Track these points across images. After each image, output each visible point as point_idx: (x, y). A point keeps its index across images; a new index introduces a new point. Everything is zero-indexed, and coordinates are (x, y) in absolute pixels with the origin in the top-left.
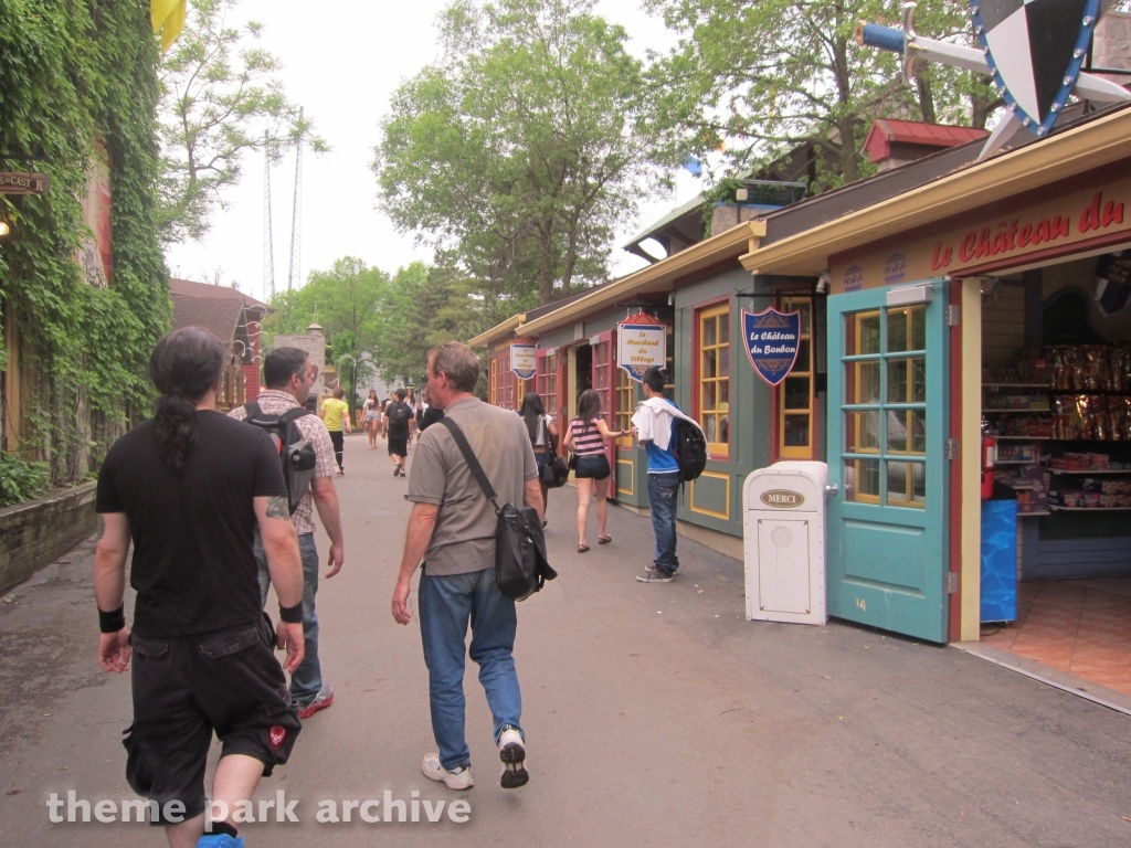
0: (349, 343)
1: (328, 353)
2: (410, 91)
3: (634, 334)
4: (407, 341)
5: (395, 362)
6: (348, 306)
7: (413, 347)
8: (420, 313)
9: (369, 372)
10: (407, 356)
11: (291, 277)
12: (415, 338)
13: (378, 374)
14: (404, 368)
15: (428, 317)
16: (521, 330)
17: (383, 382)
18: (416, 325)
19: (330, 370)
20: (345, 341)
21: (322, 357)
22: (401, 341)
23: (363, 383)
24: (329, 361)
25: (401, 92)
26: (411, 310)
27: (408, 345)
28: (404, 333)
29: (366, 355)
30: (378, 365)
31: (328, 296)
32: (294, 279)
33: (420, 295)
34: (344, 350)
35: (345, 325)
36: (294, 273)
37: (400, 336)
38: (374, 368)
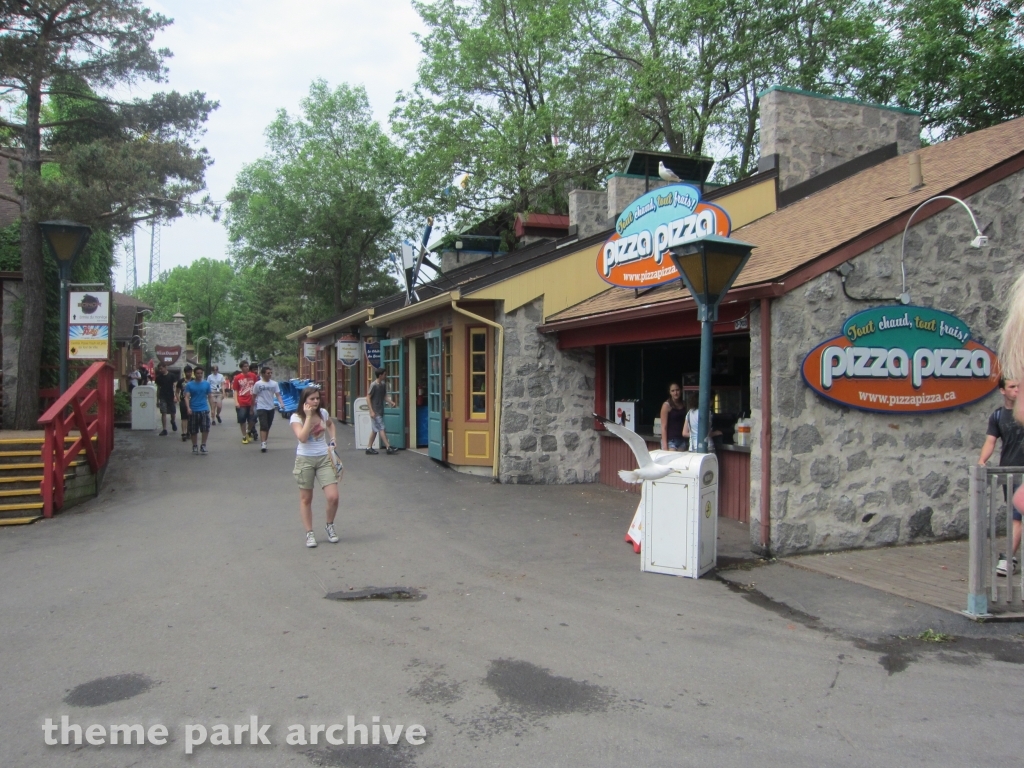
0: (205, 327)
1: (189, 335)
2: (249, 172)
3: (345, 345)
4: (252, 326)
5: (242, 342)
6: (205, 297)
7: (256, 332)
8: (262, 305)
9: (222, 349)
10: (253, 338)
11: (151, 265)
12: (257, 325)
13: (229, 351)
14: (249, 347)
15: (268, 308)
16: (310, 334)
17: (233, 358)
18: (259, 315)
19: (191, 348)
20: (202, 325)
21: (184, 339)
22: (247, 327)
23: (217, 358)
24: (189, 341)
25: (243, 173)
26: (255, 303)
27: (254, 329)
28: (250, 320)
29: (219, 336)
30: (229, 344)
31: (187, 289)
32: (154, 267)
33: (262, 291)
34: (201, 333)
35: (202, 312)
36: (154, 261)
37: (246, 323)
38: (226, 346)
